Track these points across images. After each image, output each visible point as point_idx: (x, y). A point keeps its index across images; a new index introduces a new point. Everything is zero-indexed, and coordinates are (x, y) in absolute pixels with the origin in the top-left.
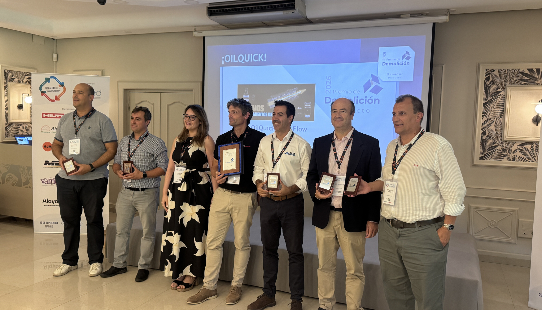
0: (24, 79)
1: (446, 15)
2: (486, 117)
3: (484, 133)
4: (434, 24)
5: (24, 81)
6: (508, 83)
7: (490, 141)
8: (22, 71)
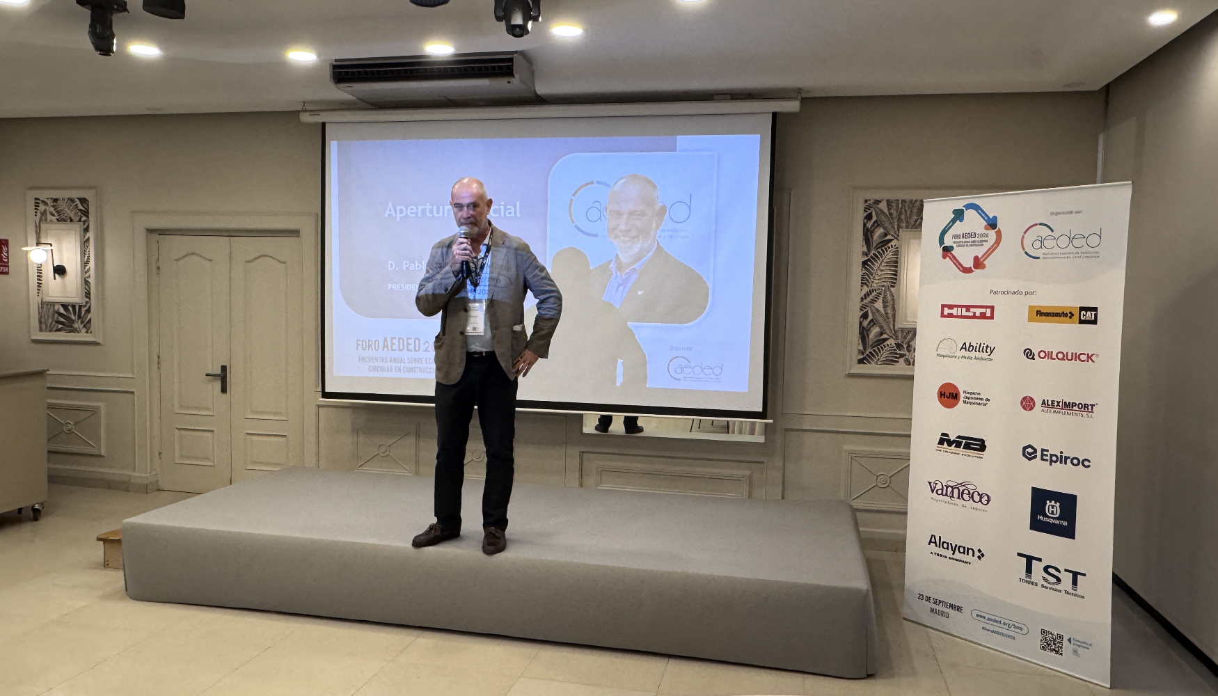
1: (796, 98)
2: (868, 287)
3: (865, 316)
4: (774, 115)
6: (904, 225)
7: (876, 330)
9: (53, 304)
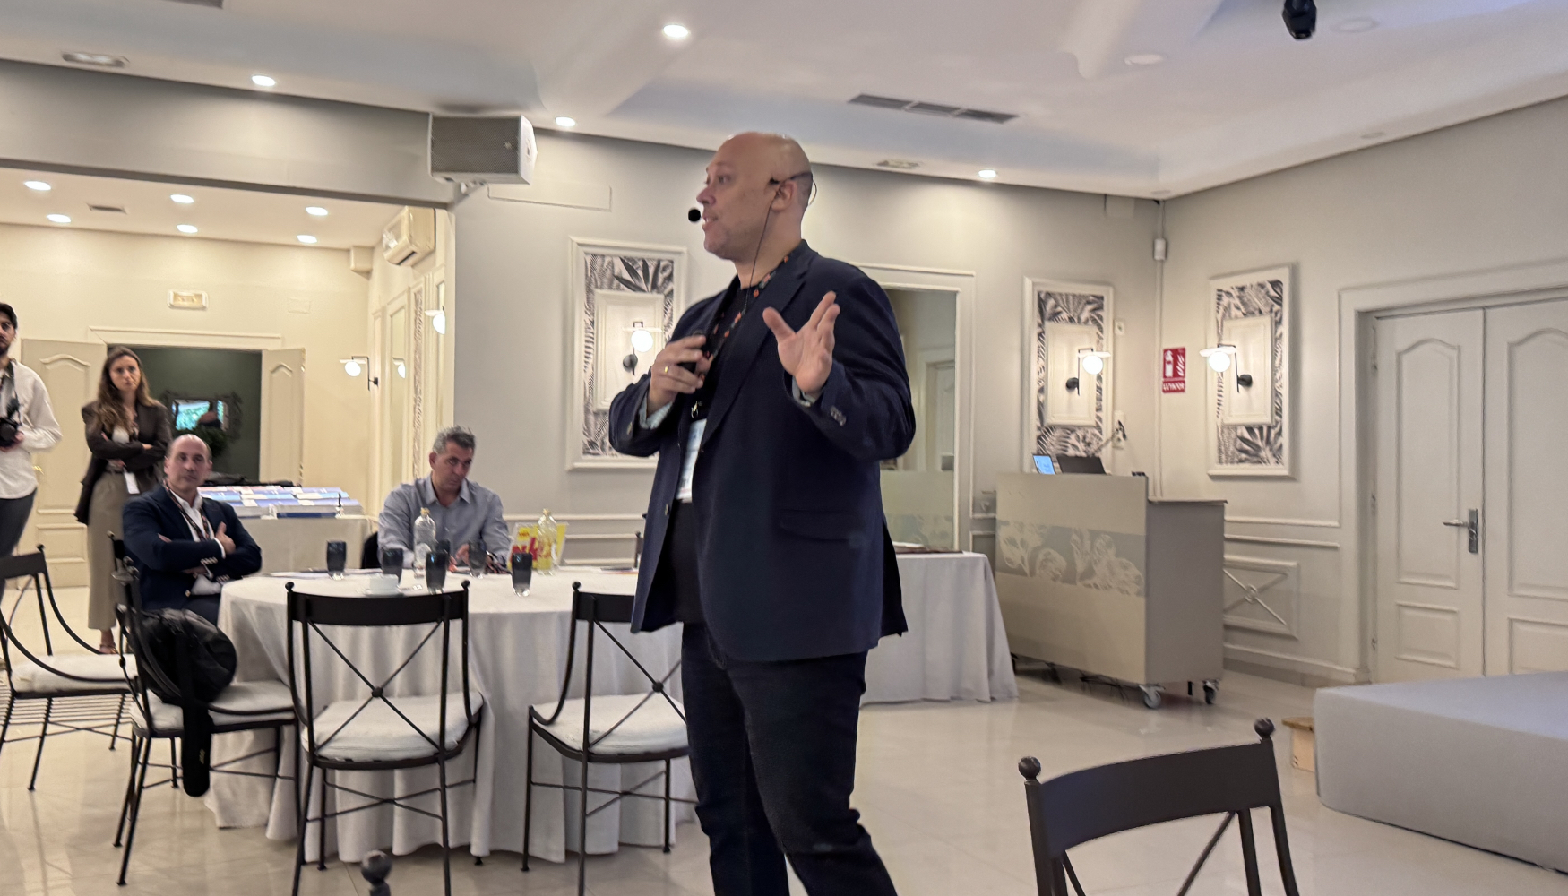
0: (1081, 312)
5: (1084, 316)
8: (1077, 292)
9: (1235, 427)
